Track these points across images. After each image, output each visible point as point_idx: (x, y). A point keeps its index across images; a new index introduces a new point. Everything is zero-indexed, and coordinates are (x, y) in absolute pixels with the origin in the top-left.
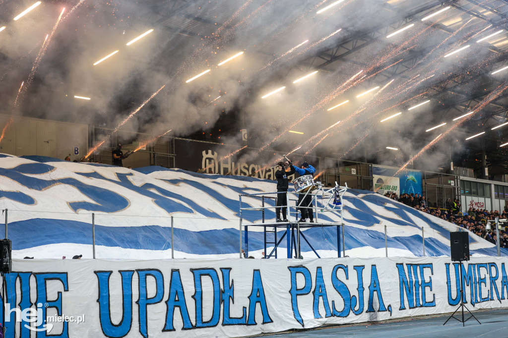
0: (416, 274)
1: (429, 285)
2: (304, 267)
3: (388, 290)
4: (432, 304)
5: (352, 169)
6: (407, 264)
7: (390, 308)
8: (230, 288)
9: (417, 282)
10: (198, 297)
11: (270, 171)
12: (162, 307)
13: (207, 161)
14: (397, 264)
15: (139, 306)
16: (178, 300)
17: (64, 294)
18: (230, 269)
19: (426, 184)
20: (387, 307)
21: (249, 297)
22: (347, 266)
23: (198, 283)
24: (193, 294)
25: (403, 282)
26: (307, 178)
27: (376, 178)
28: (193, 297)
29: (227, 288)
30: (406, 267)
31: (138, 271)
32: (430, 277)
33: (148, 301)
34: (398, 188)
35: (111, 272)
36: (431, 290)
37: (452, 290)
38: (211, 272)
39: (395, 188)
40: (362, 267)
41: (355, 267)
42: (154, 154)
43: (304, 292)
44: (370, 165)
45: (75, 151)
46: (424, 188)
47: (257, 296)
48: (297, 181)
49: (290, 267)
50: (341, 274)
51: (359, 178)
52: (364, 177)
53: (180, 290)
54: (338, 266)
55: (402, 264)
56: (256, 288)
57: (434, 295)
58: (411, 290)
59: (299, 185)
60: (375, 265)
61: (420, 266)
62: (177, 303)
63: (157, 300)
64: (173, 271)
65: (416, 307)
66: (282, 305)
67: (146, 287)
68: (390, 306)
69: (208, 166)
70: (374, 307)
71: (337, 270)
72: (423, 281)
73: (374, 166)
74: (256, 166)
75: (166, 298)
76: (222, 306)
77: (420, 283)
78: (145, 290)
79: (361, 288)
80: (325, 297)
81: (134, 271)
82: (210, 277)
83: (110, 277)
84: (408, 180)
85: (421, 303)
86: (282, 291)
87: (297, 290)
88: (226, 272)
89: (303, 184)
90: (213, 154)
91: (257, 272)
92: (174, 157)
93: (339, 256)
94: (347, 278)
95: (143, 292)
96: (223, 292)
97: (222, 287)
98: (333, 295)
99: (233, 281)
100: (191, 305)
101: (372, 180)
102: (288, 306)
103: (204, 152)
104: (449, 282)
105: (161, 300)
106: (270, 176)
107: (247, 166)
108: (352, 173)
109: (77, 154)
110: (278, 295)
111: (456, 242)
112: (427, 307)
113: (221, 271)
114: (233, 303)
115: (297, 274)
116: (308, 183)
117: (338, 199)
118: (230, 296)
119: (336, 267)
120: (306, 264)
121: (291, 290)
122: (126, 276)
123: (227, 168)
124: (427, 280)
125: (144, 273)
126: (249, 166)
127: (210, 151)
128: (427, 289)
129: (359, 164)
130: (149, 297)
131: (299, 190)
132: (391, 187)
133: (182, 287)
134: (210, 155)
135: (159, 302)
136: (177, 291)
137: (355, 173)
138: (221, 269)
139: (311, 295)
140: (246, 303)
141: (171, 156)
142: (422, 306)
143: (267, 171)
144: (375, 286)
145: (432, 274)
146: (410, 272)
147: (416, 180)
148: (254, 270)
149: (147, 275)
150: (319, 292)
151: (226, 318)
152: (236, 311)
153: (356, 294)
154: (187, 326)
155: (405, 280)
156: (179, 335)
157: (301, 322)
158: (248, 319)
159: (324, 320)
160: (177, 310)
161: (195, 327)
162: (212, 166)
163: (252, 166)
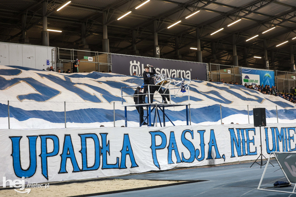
0: (243, 135)
1: (253, 141)
2: (161, 132)
3: (222, 145)
4: (255, 153)
5: (228, 70)
6: (236, 129)
7: (224, 156)
8: (107, 146)
9: (244, 140)
10: (83, 152)
11: (174, 72)
12: (58, 158)
13: (133, 67)
14: (229, 129)
15: (41, 158)
16: (69, 154)
18: (107, 134)
19: (277, 78)
20: (221, 156)
21: (121, 151)
22: (193, 130)
23: (84, 143)
24: (80, 150)
25: (233, 140)
26: (162, 76)
27: (244, 75)
28: (80, 152)
29: (104, 145)
30: (235, 131)
31: (40, 136)
32: (253, 137)
33: (48, 155)
34: (259, 81)
35: (21, 137)
36: (254, 145)
37: (269, 144)
38: (94, 136)
39: (257, 81)
40: (203, 131)
41: (199, 131)
42: (98, 63)
43: (160, 147)
44: (240, 68)
45: (47, 63)
46: (276, 81)
47: (127, 151)
48: (155, 78)
49: (151, 132)
50: (188, 136)
51: (233, 76)
52: (236, 75)
53: (70, 148)
54: (186, 131)
55: (233, 129)
56: (126, 145)
57: (256, 147)
58: (239, 145)
59: (157, 80)
60: (213, 130)
61: (246, 129)
62: (69, 156)
63: (54, 153)
64: (66, 135)
65: (243, 155)
66: (145, 155)
67: (46, 146)
68: (224, 155)
70: (212, 156)
71: (185, 133)
72: (248, 139)
73: (242, 68)
74: (166, 69)
75: (61, 152)
76: (101, 157)
77: (246, 140)
78: (45, 148)
79: (202, 144)
80: (176, 150)
81: (38, 136)
82: (92, 139)
83: (21, 140)
84: (265, 76)
85: (247, 153)
86: (145, 147)
87: (156, 146)
88: (104, 136)
89: (159, 80)
90: (137, 63)
91: (126, 136)
92: (111, 65)
93: (188, 124)
94: (193, 138)
96: (102, 148)
97: (101, 145)
98: (182, 149)
99: (109, 141)
100: (79, 157)
101: (241, 77)
102: (150, 156)
103: (131, 62)
104: (267, 140)
105: (57, 154)
106: (174, 76)
107: (159, 70)
108: (228, 73)
109: (49, 64)
110: (142, 150)
111: (256, 114)
112: (251, 155)
113: (101, 135)
114: (109, 155)
115: (156, 136)
116: (162, 79)
117: (183, 88)
118: (107, 151)
119: (185, 131)
120: (162, 129)
121: (151, 145)
122: (32, 139)
124: (251, 138)
125: (45, 138)
126: (161, 70)
127: (135, 61)
128: (251, 144)
129: (233, 67)
130: (48, 152)
131: (157, 83)
132: (254, 81)
133: (72, 146)
134: (135, 63)
135: (56, 155)
136: (68, 148)
137: (230, 73)
138: (100, 134)
139: (166, 150)
140: (119, 155)
141: (109, 65)
142: (247, 155)
143: (172, 73)
144: (213, 142)
145: (255, 134)
146: (238, 134)
147: (270, 76)
148: (124, 134)
149: (47, 138)
150: (172, 147)
151: (105, 165)
152: (111, 160)
153: (199, 148)
154: (76, 170)
155: (235, 139)
156: (70, 176)
157: (158, 166)
158: (120, 165)
159: (175, 165)
160: (69, 160)
161: (82, 171)
162: (136, 70)
163: (163, 69)
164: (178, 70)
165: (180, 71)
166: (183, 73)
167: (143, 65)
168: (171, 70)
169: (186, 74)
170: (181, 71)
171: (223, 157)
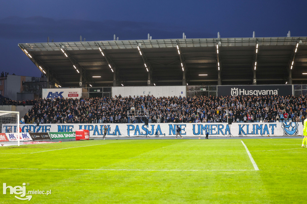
1: (184, 129)
2: (132, 125)
3: (164, 130)
10: (101, 130)
11: (264, 91)
12: (93, 131)
13: (233, 91)
14: (169, 125)
17: (73, 129)
18: (110, 126)
30: (173, 125)
35: (82, 125)
36: (184, 131)
40: (154, 125)
47: (117, 130)
49: (127, 125)
53: (97, 129)
54: (144, 125)
55: (171, 125)
57: (186, 132)
58: (175, 131)
63: (92, 130)
64: (96, 126)
66: (124, 132)
69: (234, 92)
70: (158, 134)
74: (257, 91)
75: (94, 130)
79: (153, 129)
80: (139, 131)
81: (87, 125)
86: (125, 129)
90: (236, 89)
94: (148, 127)
95: (89, 129)
98: (142, 130)
100: (100, 132)
102: (126, 132)
103: (232, 89)
104: (194, 129)
107: (252, 91)
115: (130, 126)
121: (128, 129)
123: (243, 93)
126: (253, 91)
127: (235, 88)
134: (235, 89)
139: (134, 131)
140: (114, 131)
143: (262, 92)
144: (159, 129)
145: (186, 127)
148: (116, 126)
149: (90, 126)
150: (137, 130)
151: (109, 134)
152: (111, 132)
153: (151, 131)
154: (99, 134)
155: (172, 128)
156: (97, 136)
157: (129, 135)
158: (114, 134)
159: (138, 135)
160: (96, 132)
161: (101, 135)
162: (236, 92)
163: (254, 91)
164: (267, 91)
165: (268, 90)
166: (271, 92)
167: (240, 90)
168: (261, 91)
169: (274, 92)
170: (270, 90)
171: (164, 134)
